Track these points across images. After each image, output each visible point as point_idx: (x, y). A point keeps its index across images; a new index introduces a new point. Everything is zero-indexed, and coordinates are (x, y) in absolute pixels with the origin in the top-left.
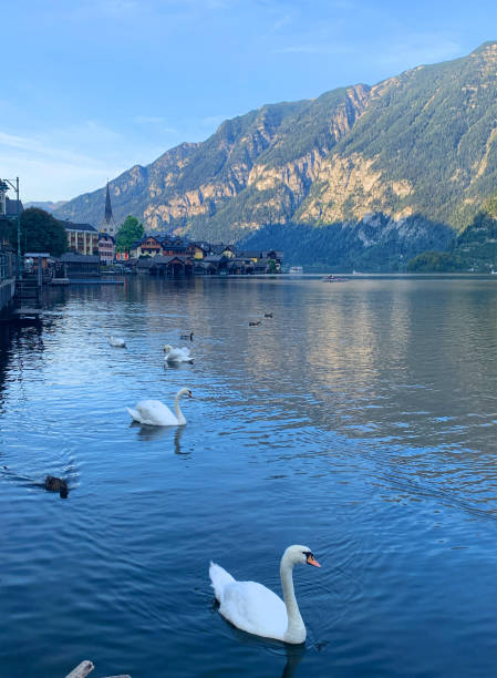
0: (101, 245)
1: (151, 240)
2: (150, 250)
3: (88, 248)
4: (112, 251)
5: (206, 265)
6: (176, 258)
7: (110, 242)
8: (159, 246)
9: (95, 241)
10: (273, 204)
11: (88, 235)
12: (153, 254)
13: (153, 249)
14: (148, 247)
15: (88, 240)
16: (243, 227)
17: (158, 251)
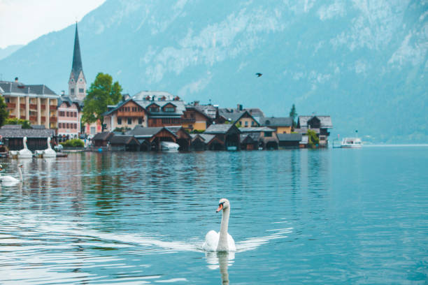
0: (62, 114)
1: (130, 105)
2: (130, 120)
3: (43, 119)
4: (77, 120)
5: (208, 139)
6: (164, 130)
7: (73, 109)
8: (141, 114)
9: (53, 108)
10: (342, 41)
11: (43, 100)
12: (133, 125)
13: (134, 118)
14: (127, 114)
15: (43, 107)
16: (296, 78)
17: (141, 120)
